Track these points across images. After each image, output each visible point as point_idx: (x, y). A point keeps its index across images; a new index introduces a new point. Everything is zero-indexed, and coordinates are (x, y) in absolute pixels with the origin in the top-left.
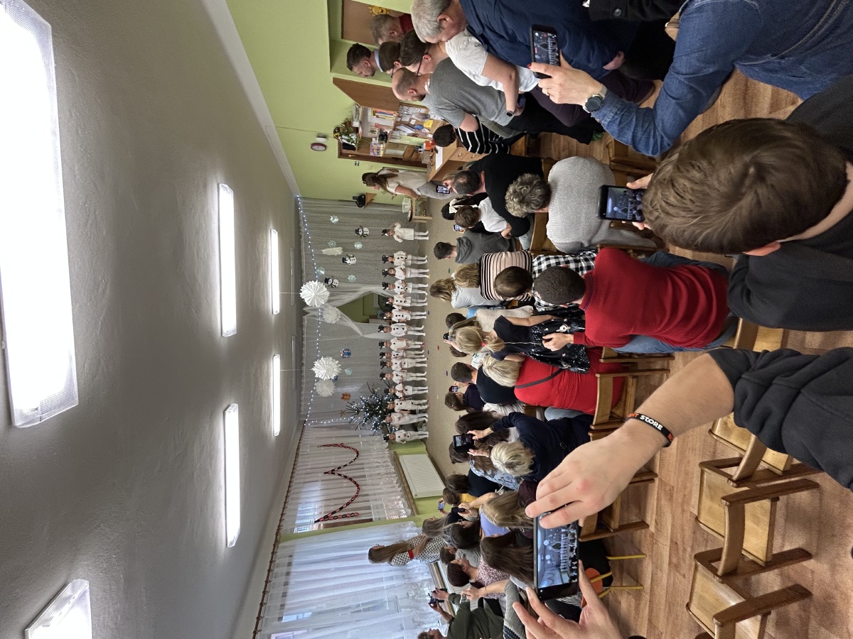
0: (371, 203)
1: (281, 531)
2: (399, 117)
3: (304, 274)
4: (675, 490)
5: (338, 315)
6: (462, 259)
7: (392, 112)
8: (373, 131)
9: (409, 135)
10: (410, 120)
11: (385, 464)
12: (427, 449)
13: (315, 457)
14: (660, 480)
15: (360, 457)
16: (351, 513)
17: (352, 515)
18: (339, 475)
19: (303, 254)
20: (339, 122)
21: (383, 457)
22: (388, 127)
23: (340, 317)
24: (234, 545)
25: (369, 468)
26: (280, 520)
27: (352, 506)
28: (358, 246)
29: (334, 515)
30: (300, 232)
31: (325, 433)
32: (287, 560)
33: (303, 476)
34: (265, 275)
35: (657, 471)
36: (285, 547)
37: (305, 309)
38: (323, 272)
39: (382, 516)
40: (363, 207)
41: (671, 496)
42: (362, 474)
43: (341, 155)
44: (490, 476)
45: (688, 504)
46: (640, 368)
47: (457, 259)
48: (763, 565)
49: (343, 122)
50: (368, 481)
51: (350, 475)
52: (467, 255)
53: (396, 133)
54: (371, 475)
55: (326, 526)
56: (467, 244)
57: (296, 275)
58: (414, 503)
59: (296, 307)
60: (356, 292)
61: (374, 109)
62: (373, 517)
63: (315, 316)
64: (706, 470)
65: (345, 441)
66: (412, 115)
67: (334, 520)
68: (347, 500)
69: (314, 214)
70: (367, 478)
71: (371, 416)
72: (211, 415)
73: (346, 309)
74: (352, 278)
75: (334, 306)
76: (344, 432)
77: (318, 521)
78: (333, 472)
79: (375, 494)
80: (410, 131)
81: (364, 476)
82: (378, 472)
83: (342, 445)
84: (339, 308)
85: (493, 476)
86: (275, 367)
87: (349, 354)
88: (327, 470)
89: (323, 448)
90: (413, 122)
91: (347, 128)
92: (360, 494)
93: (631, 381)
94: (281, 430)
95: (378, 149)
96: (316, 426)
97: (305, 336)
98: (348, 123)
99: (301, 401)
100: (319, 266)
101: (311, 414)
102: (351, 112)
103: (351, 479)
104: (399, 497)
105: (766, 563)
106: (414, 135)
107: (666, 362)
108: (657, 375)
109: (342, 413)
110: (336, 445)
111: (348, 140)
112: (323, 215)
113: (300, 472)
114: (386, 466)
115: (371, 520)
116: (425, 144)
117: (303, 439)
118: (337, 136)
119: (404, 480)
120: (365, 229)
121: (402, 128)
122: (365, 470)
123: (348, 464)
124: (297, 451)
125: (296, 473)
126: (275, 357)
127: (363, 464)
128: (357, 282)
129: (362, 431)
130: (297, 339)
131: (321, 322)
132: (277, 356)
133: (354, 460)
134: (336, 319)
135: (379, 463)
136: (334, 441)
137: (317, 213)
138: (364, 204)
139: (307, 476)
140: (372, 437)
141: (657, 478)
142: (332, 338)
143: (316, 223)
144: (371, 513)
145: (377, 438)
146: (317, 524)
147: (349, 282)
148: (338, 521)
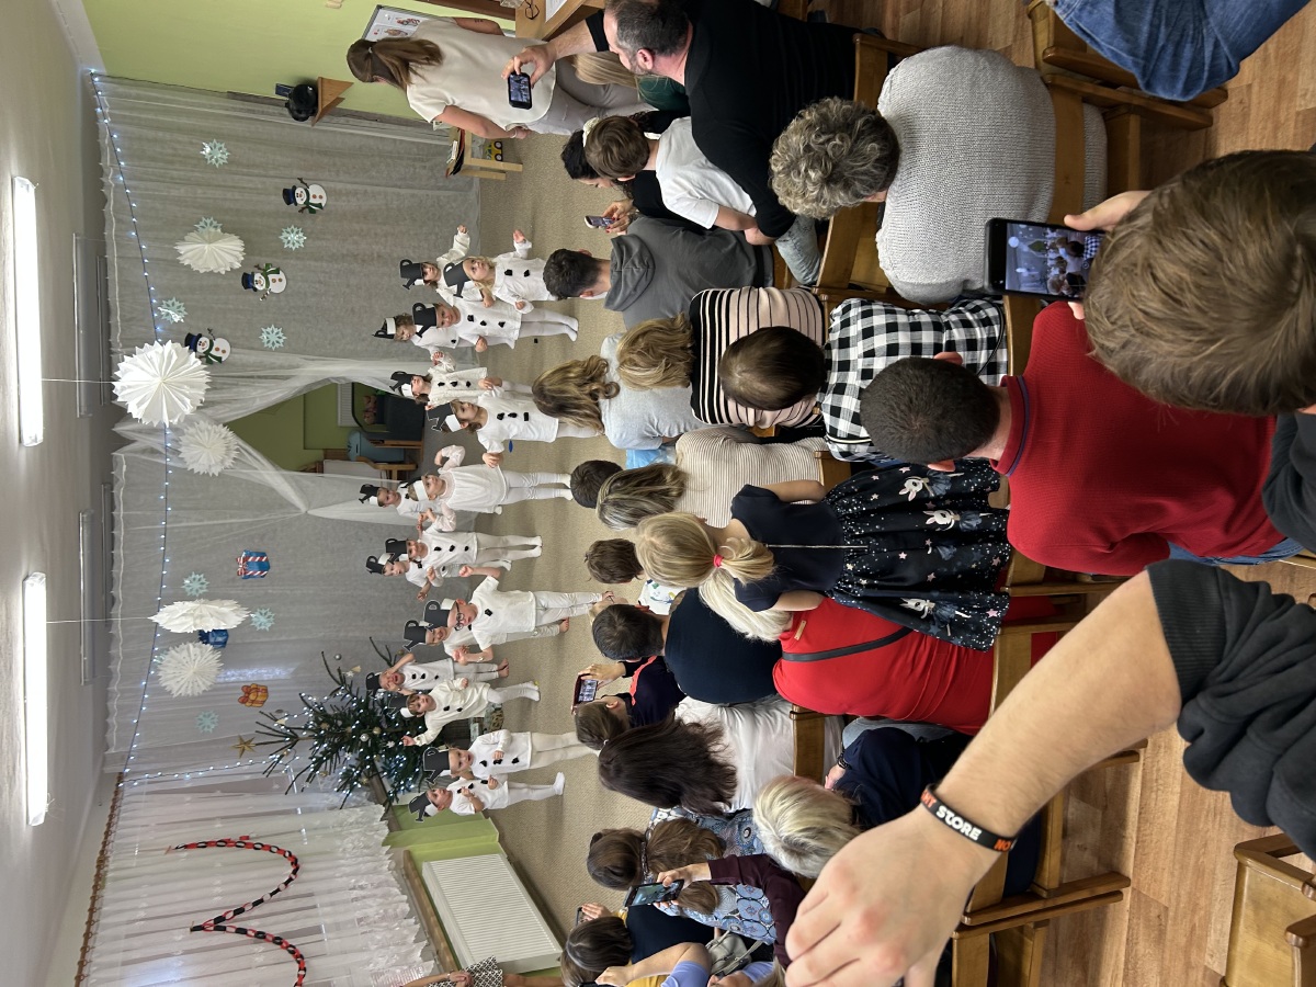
0: (333, 110)
3: (116, 319)
4: (1171, 914)
5: (228, 449)
12: (502, 839)
13: (158, 886)
14: (1137, 893)
15: (302, 876)
18: (241, 931)
19: (113, 255)
21: (380, 873)
23: (234, 454)
25: (332, 904)
28: (294, 239)
30: (102, 185)
31: (188, 807)
33: (123, 944)
35: (1129, 869)
37: (122, 429)
38: (177, 318)
40: (307, 124)
41: (1162, 933)
42: (310, 923)
45: (1201, 948)
47: (611, 300)
50: (330, 941)
51: (274, 931)
52: (641, 288)
54: (337, 927)
57: (88, 327)
60: (287, 378)
63: (153, 451)
64: (1249, 862)
65: (253, 829)
69: (151, 134)
70: (325, 935)
71: (333, 752)
73: (254, 430)
74: (272, 336)
75: (217, 422)
76: (250, 803)
78: (219, 924)
81: (317, 930)
82: (358, 914)
83: (244, 843)
84: (236, 427)
86: (31, 612)
87: (264, 567)
88: (200, 920)
89: (185, 854)
92: (307, 981)
94: (49, 807)
96: (157, 787)
97: (120, 513)
99: (107, 714)
100: (167, 294)
101: (137, 750)
103: (278, 941)
109: (244, 746)
110: (226, 843)
112: (181, 137)
113: (109, 932)
114: (384, 896)
117: (120, 830)
119: (437, 931)
120: (314, 190)
122: (320, 911)
123: (266, 898)
124: (99, 867)
125: (101, 933)
126: (28, 582)
127: (311, 895)
128: (288, 348)
129: (303, 797)
130: (93, 521)
131: (172, 468)
132: (37, 579)
133: (286, 883)
134: (222, 462)
135: (361, 888)
136: (219, 831)
137: (158, 129)
138: (314, 113)
139: (136, 942)
140: (336, 812)
141: (1130, 889)
142: (209, 519)
143: (153, 159)
145: (354, 815)
147: (262, 348)
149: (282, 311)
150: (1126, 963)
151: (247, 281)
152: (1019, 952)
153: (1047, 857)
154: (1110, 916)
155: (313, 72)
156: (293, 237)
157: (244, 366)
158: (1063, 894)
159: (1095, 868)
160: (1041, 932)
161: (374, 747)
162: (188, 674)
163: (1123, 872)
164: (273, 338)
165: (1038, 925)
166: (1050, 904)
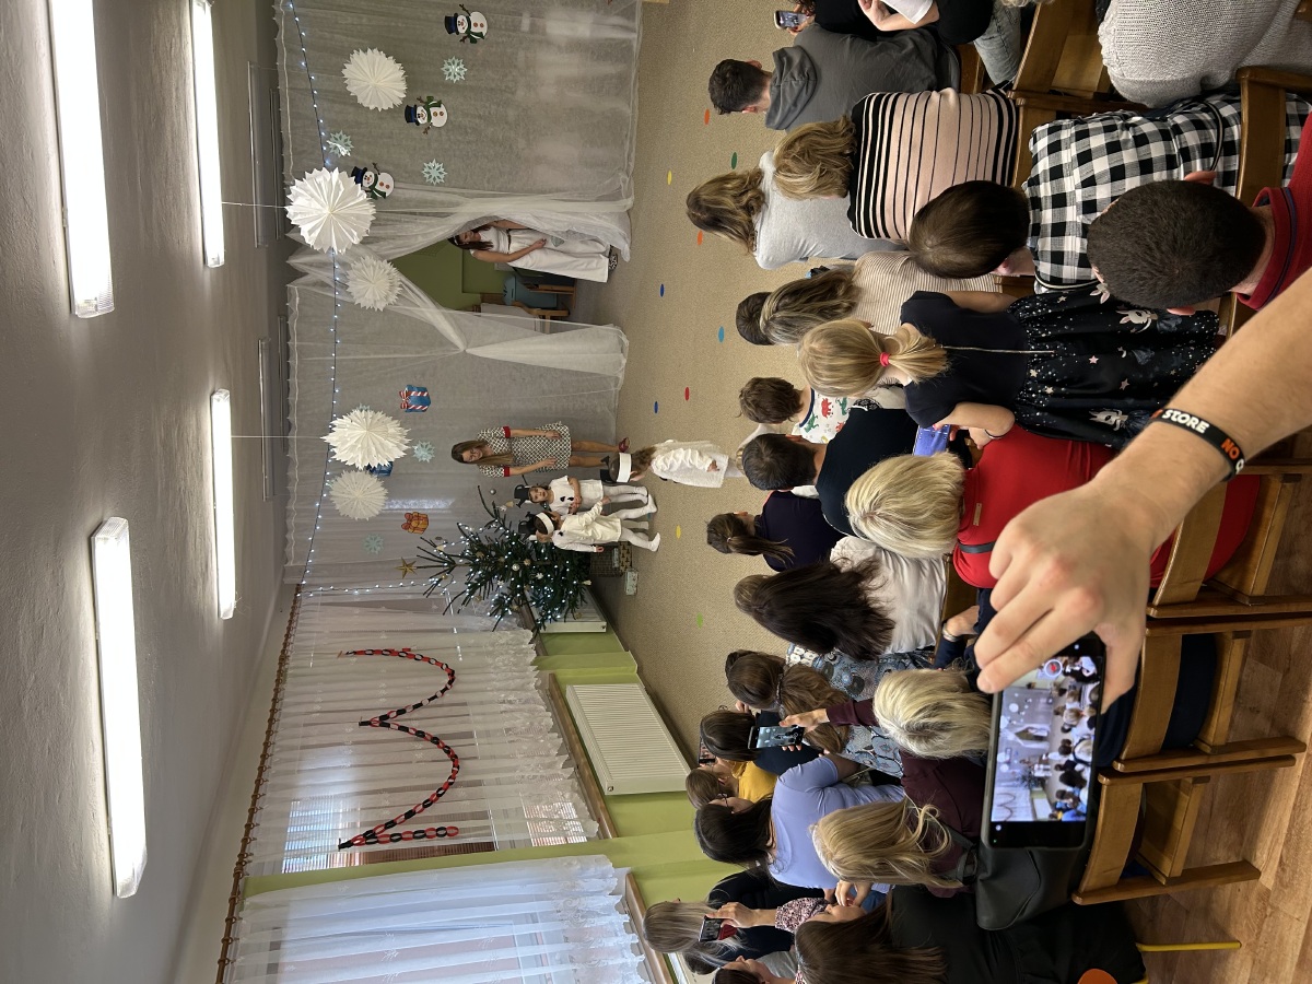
1: (248, 868)
3: (289, 152)
5: (392, 286)
6: (786, 116)
12: (640, 671)
13: (332, 683)
15: (457, 687)
16: (436, 826)
17: (441, 832)
18: (403, 729)
19: (284, 86)
21: (527, 690)
23: (398, 290)
24: (133, 893)
25: (483, 714)
26: (245, 841)
27: (437, 809)
28: (455, 71)
29: (390, 831)
30: (274, 13)
31: (357, 619)
32: (267, 938)
33: (302, 731)
36: (258, 907)
37: (296, 261)
38: (344, 152)
39: (517, 837)
42: (463, 728)
47: (770, 117)
50: (479, 746)
51: (432, 731)
52: (801, 102)
54: (488, 734)
55: (371, 858)
56: (802, 71)
57: (264, 154)
58: (607, 810)
59: (270, 252)
60: (448, 215)
62: (495, 838)
63: (323, 285)
65: (413, 643)
67: (389, 845)
68: (426, 795)
70: (476, 740)
71: (486, 579)
73: (414, 267)
74: (434, 170)
75: (382, 258)
76: (411, 620)
77: (349, 844)
78: (384, 721)
79: (498, 782)
81: (469, 735)
82: (507, 725)
83: (407, 653)
84: (397, 263)
86: (218, 420)
87: (425, 401)
88: (367, 716)
89: (354, 659)
92: (459, 779)
94: (237, 604)
96: (330, 600)
97: (294, 343)
99: (286, 530)
100: (335, 127)
101: (312, 565)
103: (435, 740)
104: (566, 792)
109: (406, 567)
110: (391, 652)
113: (290, 720)
114: (530, 711)
115: (489, 847)
117: (298, 634)
119: (578, 747)
120: (476, 17)
122: (471, 718)
123: (426, 702)
124: (281, 664)
125: (282, 721)
126: (215, 396)
127: (465, 704)
128: (448, 183)
129: (459, 617)
130: (270, 349)
131: (342, 302)
132: (222, 395)
133: (443, 692)
134: (386, 297)
135: (510, 702)
136: (383, 642)
139: (314, 730)
140: (488, 634)
141: (1305, 754)
142: (375, 353)
144: (488, 827)
145: (504, 636)
146: (346, 851)
147: (424, 182)
148: (401, 845)
149: (443, 145)
150: (1289, 829)
151: (410, 114)
152: (1172, 807)
153: (1216, 714)
154: (1277, 781)
156: (454, 69)
157: (407, 201)
158: (1229, 752)
159: (1267, 731)
160: (1200, 787)
161: (524, 577)
163: (1299, 737)
164: (435, 173)
165: (1197, 780)
166: (1213, 760)
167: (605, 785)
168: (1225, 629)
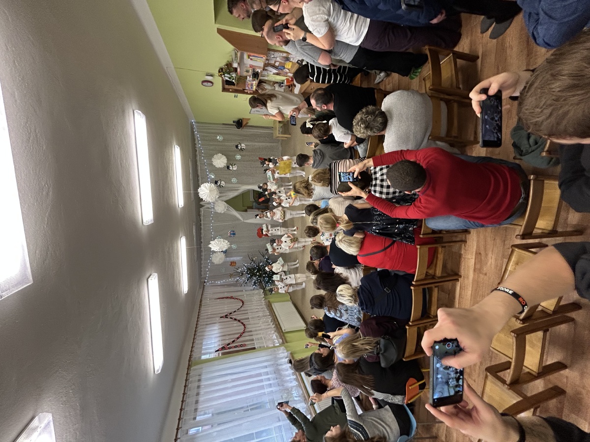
0: (246, 126)
1: (192, 359)
2: (267, 60)
3: (200, 178)
5: (225, 207)
6: (317, 165)
7: (262, 56)
8: (247, 71)
9: (274, 74)
10: (275, 62)
11: (262, 310)
12: (291, 298)
13: (213, 307)
15: (244, 306)
16: (240, 344)
17: (241, 346)
18: (231, 318)
19: (198, 163)
20: (222, 64)
21: (261, 305)
22: (259, 67)
23: (227, 208)
24: (160, 372)
25: (252, 313)
26: (191, 351)
27: (241, 339)
28: (238, 157)
29: (228, 346)
30: (195, 147)
31: (219, 289)
32: (197, 378)
33: (206, 320)
34: (172, 179)
36: (195, 369)
37: (201, 203)
38: (213, 177)
39: (262, 345)
40: (240, 130)
42: (246, 317)
43: (224, 90)
44: (339, 317)
46: (445, 240)
47: (313, 166)
48: (537, 375)
49: (225, 64)
50: (251, 321)
51: (238, 318)
52: (320, 162)
53: (265, 73)
54: (253, 318)
55: (223, 354)
56: (320, 154)
57: (194, 180)
58: (284, 336)
59: (195, 202)
60: (238, 190)
61: (249, 53)
62: (256, 346)
63: (209, 208)
65: (234, 295)
66: (277, 58)
67: (228, 350)
68: (237, 336)
69: (206, 135)
71: (251, 277)
72: (138, 281)
73: (231, 202)
74: (234, 180)
75: (223, 201)
76: (232, 289)
77: (218, 351)
78: (226, 316)
79: (256, 331)
80: (275, 71)
81: (248, 318)
82: (257, 315)
83: (232, 298)
84: (226, 202)
85: (341, 317)
86: (182, 246)
87: (234, 234)
88: (222, 315)
89: (219, 300)
90: (277, 64)
91: (228, 68)
92: (246, 330)
93: (440, 250)
94: (188, 289)
95: (252, 85)
96: (212, 285)
97: (202, 222)
98: (229, 65)
99: (201, 268)
100: (210, 172)
101: (208, 277)
102: (232, 56)
103: (239, 321)
104: (273, 332)
105: (538, 373)
106: (277, 74)
107: (464, 236)
108: (457, 245)
109: (231, 276)
110: (227, 298)
111: (230, 78)
112: (212, 135)
113: (203, 317)
114: (263, 311)
115: (254, 348)
116: (286, 81)
117: (205, 294)
118: (221, 75)
119: (276, 319)
120: (242, 145)
121: (270, 69)
122: (249, 314)
123: (237, 310)
124: (200, 303)
125: (201, 318)
126: (182, 238)
127: (247, 310)
128: (238, 183)
129: (245, 287)
131: (213, 212)
133: (241, 307)
134: (224, 210)
135: (258, 309)
136: (226, 295)
137: (207, 133)
138: (242, 127)
139: (208, 320)
140: (252, 291)
142: (222, 223)
143: (206, 140)
144: (254, 343)
145: (256, 292)
146: (217, 352)
147: (232, 183)
148: (231, 350)
149: (236, 174)
151: (228, 167)
155: (241, 117)
157: (228, 188)
161: (260, 276)
162: (218, 259)
164: (234, 181)
167: (283, 330)
168: (432, 286)
